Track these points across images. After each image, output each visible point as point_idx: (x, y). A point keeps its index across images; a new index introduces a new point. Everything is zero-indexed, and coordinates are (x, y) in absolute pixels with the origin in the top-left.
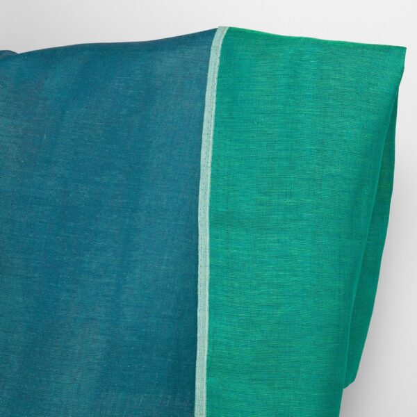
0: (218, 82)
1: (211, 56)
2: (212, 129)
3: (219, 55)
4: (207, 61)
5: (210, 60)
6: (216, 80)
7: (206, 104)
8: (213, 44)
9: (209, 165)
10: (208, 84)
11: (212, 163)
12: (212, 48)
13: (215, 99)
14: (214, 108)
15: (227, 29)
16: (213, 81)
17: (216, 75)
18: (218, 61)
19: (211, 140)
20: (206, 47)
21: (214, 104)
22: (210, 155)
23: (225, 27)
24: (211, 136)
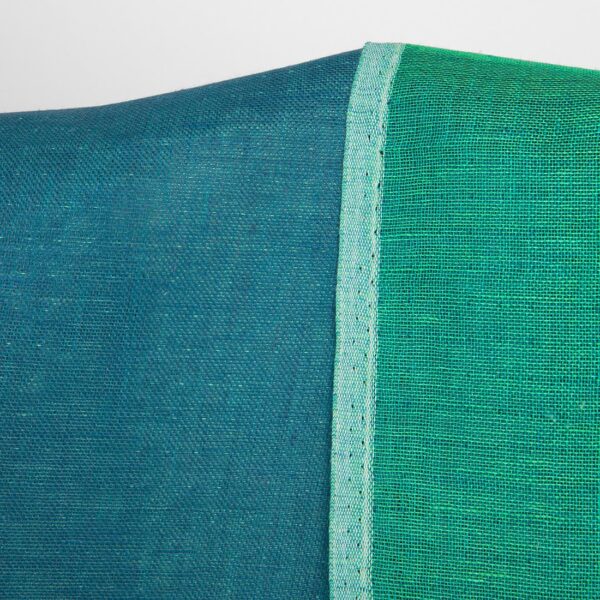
0: (385, 249)
1: (350, 144)
2: (368, 433)
3: (380, 141)
4: (336, 167)
5: (347, 163)
6: (375, 240)
7: (342, 337)
8: (355, 100)
9: (365, 579)
10: (343, 256)
11: (377, 571)
12: (351, 117)
13: (373, 313)
14: (372, 350)
15: (399, 51)
16: (364, 242)
17: (375, 221)
18: (378, 163)
19: (367, 476)
20: (329, 112)
21: (372, 335)
22: (366, 541)
23: (389, 47)
24: (367, 461)
